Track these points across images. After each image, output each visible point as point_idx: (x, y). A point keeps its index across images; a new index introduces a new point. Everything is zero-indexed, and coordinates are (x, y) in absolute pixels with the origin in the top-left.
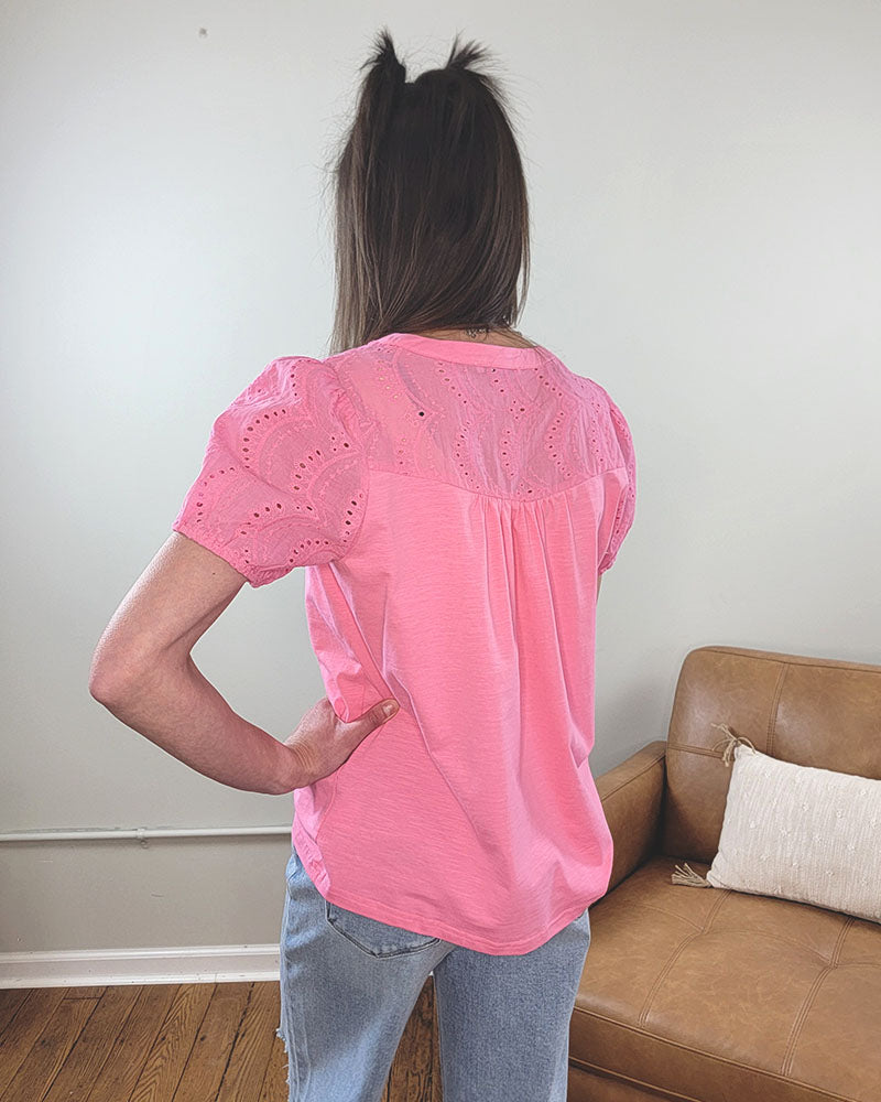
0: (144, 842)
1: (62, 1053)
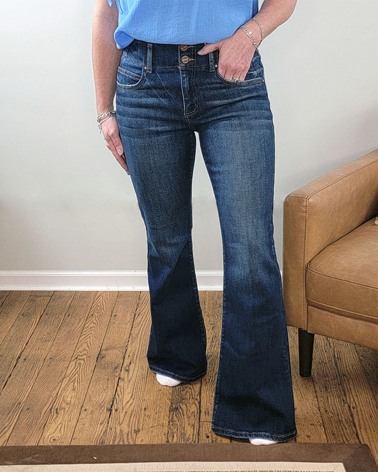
1: (35, 319)
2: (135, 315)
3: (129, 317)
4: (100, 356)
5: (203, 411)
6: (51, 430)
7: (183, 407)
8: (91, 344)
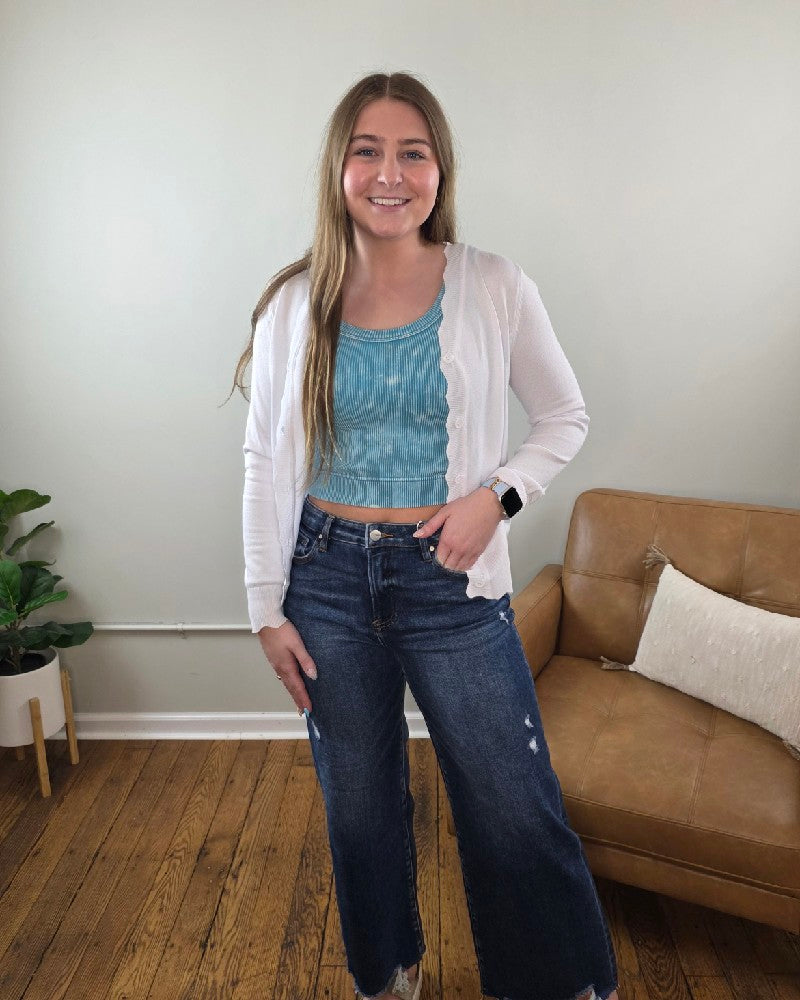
0: (184, 633)
1: (126, 789)
2: (258, 780)
3: (249, 784)
4: (203, 852)
5: (327, 946)
6: (122, 982)
7: (301, 940)
8: (193, 831)
